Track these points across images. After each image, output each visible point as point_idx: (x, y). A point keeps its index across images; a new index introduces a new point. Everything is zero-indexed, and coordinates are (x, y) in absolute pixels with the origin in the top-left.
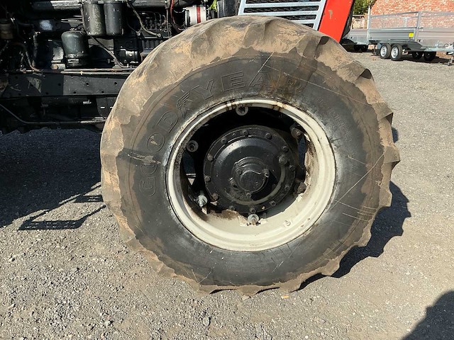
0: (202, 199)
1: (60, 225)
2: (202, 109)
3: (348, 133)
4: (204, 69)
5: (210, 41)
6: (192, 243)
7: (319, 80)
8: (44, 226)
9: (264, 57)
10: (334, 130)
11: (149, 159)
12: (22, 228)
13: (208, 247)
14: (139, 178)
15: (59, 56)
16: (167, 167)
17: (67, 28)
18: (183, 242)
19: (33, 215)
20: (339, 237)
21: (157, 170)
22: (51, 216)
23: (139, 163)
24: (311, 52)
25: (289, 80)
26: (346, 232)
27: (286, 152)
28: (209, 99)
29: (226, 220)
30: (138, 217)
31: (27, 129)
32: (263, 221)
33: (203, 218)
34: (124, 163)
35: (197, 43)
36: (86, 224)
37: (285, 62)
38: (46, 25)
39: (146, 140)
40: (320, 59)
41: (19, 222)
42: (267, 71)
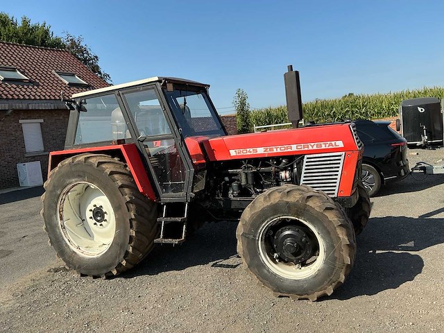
0: (276, 255)
1: (228, 266)
2: (269, 220)
3: (325, 231)
4: (268, 206)
5: (269, 198)
6: (269, 272)
7: (308, 211)
8: (221, 266)
9: (287, 203)
10: (319, 229)
11: (252, 236)
12: (212, 266)
13: (276, 275)
14: (248, 243)
15: (231, 192)
16: (258, 240)
17: (234, 180)
18: (266, 272)
19: (217, 261)
20: (329, 276)
21: (254, 241)
22: (225, 262)
23: (248, 238)
24: (304, 201)
25: (297, 211)
26: (332, 274)
27: (306, 237)
28: (270, 216)
29: (288, 266)
30: (249, 259)
31: (217, 221)
32: (303, 268)
33: (276, 263)
34: (244, 238)
35: (265, 198)
36: (239, 267)
37: (295, 205)
38: (227, 179)
39: (250, 230)
40: (307, 204)
41: (211, 263)
42: (289, 207)
